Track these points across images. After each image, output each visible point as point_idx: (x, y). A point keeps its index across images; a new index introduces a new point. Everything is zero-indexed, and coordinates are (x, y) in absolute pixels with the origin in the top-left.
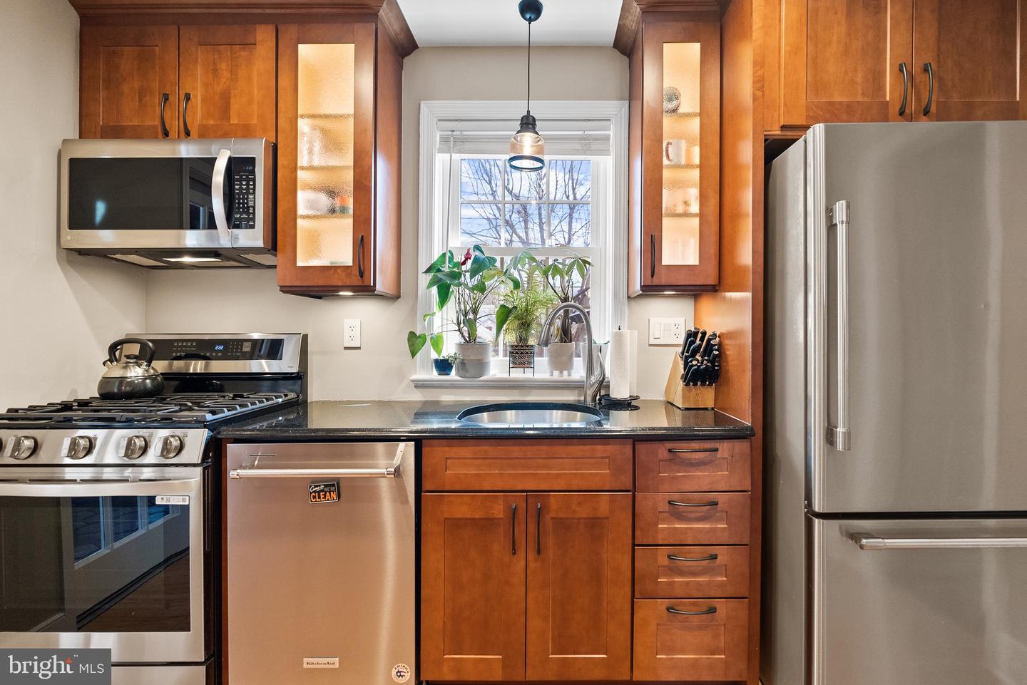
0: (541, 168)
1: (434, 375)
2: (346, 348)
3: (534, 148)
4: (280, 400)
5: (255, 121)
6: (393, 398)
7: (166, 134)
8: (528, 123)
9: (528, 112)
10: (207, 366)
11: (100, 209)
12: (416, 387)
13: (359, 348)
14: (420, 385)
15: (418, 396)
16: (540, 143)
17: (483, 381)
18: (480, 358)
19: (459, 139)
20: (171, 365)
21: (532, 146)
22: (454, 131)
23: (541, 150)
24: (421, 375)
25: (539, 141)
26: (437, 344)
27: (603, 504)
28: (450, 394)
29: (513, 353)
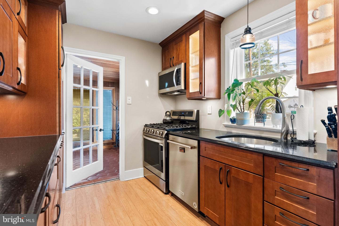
0: (254, 46)
1: (230, 123)
2: (208, 114)
3: (251, 39)
4: (189, 127)
5: (183, 59)
6: (219, 130)
7: (171, 67)
8: (248, 31)
9: (248, 26)
10: (184, 118)
11: (167, 84)
12: (225, 127)
13: (211, 114)
14: (226, 126)
15: (225, 130)
16: (253, 37)
17: (244, 127)
18: (242, 118)
19: (238, 42)
20: (179, 117)
21: (250, 39)
22: (236, 40)
23: (254, 40)
24: (226, 123)
25: (253, 36)
26: (229, 113)
27: (251, 178)
28: (235, 130)
29: (256, 117)
